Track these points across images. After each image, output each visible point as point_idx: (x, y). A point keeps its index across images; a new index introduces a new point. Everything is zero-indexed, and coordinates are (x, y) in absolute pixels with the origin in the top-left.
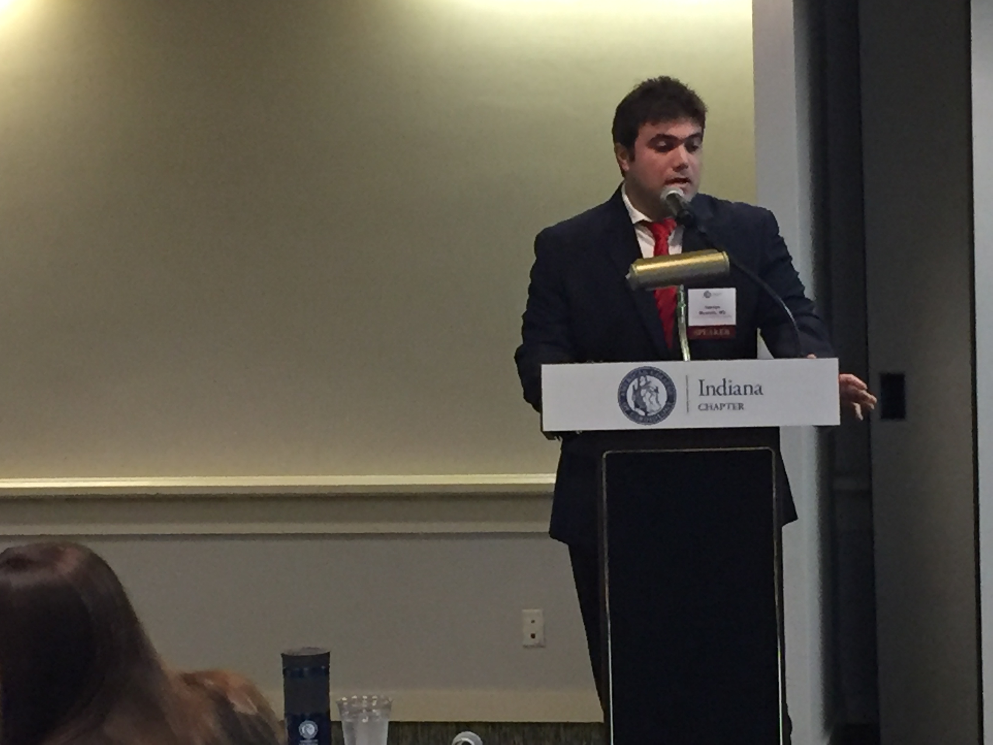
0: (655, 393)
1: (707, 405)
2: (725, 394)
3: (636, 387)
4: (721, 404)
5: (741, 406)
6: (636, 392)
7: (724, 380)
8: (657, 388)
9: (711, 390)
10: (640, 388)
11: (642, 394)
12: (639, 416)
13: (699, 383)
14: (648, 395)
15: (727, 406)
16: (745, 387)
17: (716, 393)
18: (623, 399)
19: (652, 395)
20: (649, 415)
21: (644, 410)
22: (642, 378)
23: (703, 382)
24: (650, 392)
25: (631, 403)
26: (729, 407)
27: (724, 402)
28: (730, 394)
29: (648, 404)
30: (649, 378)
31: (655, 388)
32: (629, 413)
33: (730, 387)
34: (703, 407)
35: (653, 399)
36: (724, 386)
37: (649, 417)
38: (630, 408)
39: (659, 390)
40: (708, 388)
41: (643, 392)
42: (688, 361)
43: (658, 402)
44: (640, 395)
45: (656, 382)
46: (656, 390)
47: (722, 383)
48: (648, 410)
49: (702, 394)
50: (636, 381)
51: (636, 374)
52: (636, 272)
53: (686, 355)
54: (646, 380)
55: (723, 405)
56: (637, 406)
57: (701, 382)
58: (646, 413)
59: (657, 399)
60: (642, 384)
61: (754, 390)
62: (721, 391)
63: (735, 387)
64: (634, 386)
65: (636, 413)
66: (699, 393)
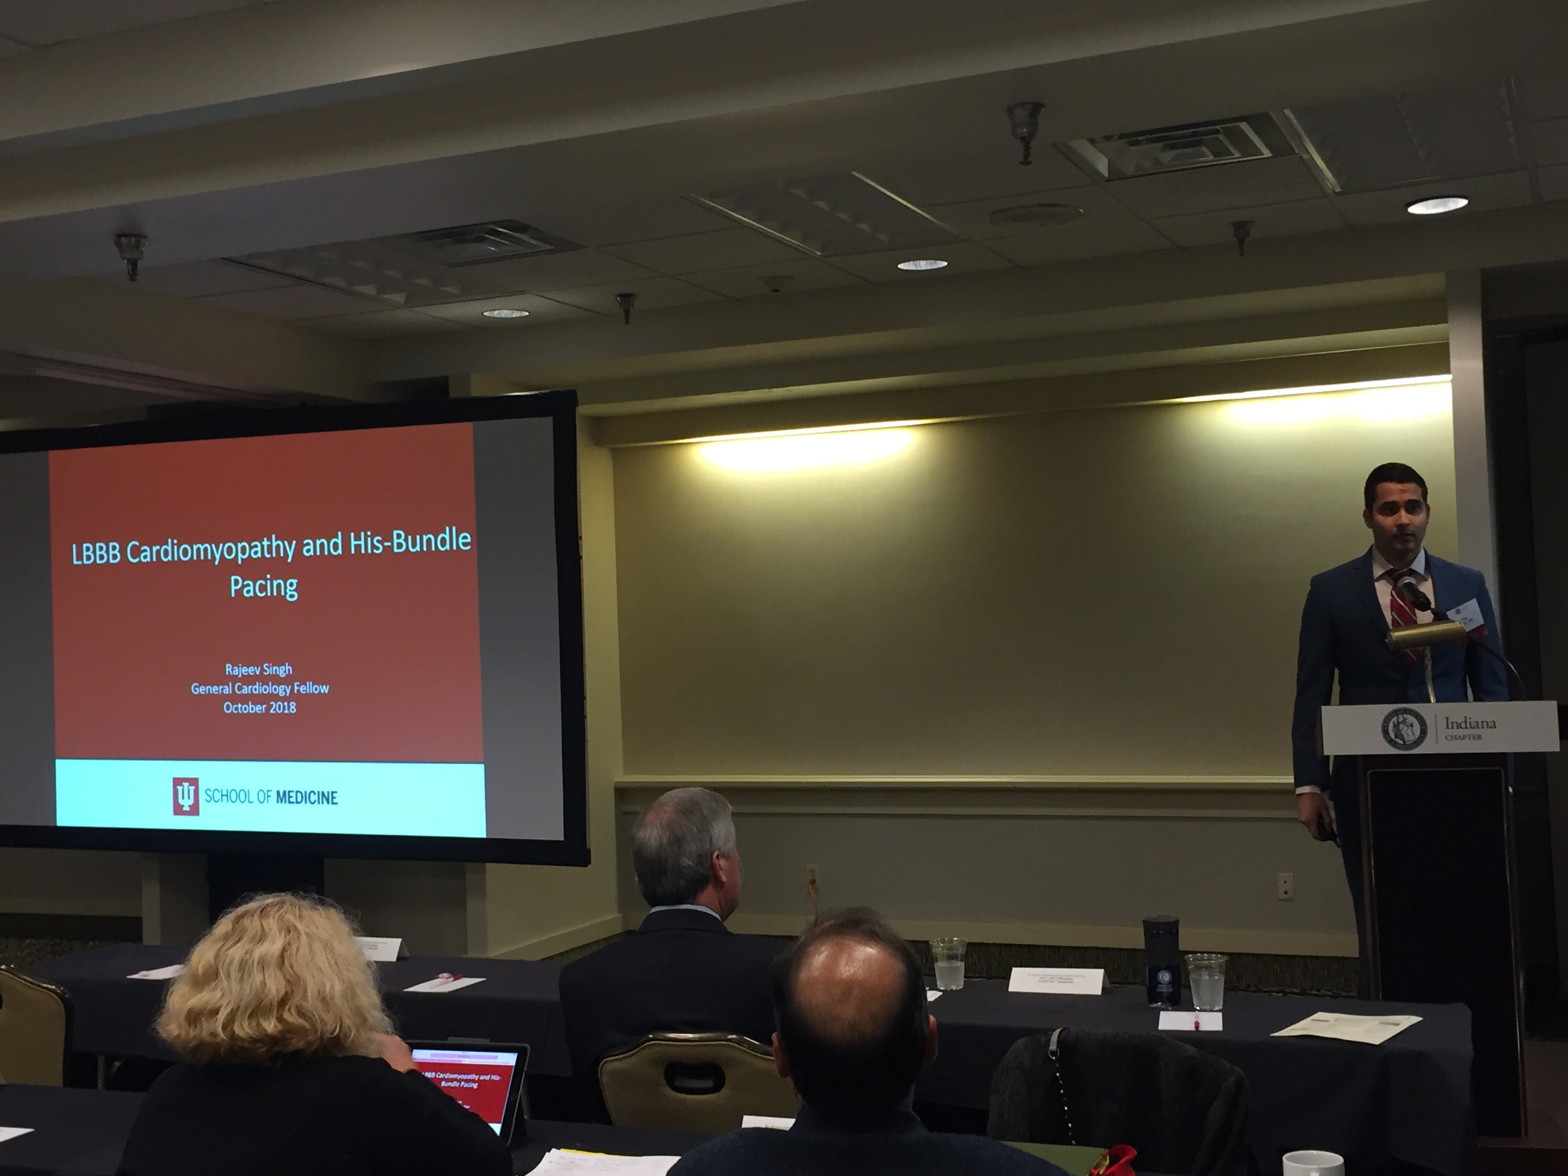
0: (1410, 727)
1: (1452, 736)
2: (1466, 728)
3: (1396, 723)
4: (1464, 736)
5: (1479, 737)
6: (1396, 726)
7: (1466, 717)
8: (1412, 723)
9: (1455, 725)
10: (1398, 723)
11: (1400, 728)
12: (1399, 744)
13: (1445, 720)
14: (1406, 728)
15: (1468, 737)
16: (1482, 722)
17: (1459, 727)
18: (1385, 732)
19: (1408, 728)
20: (1406, 743)
21: (1403, 739)
22: (1400, 716)
23: (1449, 719)
24: (1408, 726)
25: (1392, 735)
26: (1470, 739)
27: (1466, 734)
28: (1471, 727)
29: (1405, 735)
30: (1405, 716)
31: (1411, 723)
32: (1391, 742)
33: (1470, 722)
34: (1449, 738)
35: (1409, 732)
36: (1466, 722)
37: (1406, 745)
38: (1391, 738)
39: (1414, 725)
40: (1452, 723)
41: (1401, 726)
42: (1434, 703)
43: (1413, 734)
44: (1399, 728)
45: (1411, 719)
46: (1412, 725)
47: (1464, 720)
48: (1406, 739)
49: (1448, 728)
50: (1395, 718)
51: (1395, 713)
52: (1393, 637)
53: (1432, 699)
54: (1403, 718)
55: (1465, 737)
56: (1396, 737)
57: (1447, 719)
58: (1404, 742)
59: (1412, 731)
60: (1401, 720)
61: (1490, 725)
62: (1463, 725)
63: (1474, 723)
64: (1394, 722)
65: (1396, 742)
66: (1446, 727)
